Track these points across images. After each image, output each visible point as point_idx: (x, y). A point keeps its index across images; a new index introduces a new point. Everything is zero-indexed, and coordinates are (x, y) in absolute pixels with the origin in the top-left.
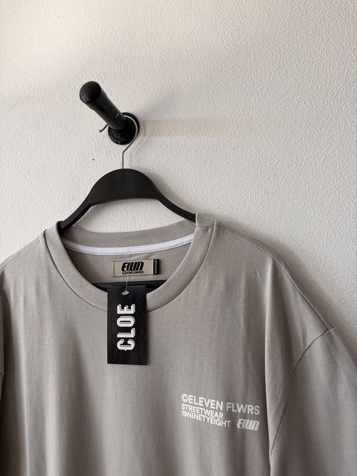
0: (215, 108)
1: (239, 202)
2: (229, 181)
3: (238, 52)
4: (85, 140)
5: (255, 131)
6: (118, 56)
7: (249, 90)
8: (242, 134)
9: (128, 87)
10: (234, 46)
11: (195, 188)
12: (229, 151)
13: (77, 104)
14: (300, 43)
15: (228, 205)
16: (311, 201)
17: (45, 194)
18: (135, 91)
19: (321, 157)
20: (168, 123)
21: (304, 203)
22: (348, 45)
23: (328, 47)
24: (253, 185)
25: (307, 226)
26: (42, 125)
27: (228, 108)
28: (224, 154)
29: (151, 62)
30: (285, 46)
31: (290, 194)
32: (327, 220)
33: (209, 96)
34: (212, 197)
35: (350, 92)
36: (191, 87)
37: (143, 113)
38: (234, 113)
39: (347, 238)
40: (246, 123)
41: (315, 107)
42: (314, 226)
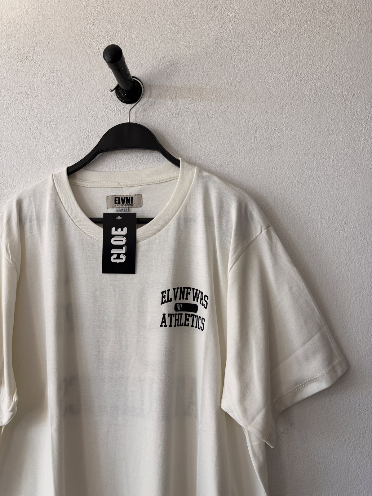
0: (209, 79)
1: (226, 158)
2: (219, 140)
3: (229, 33)
4: (94, 97)
6: (124, 25)
7: (237, 67)
8: (230, 103)
9: (134, 53)
10: (225, 28)
11: (191, 145)
12: (219, 115)
13: (86, 64)
14: (278, 32)
15: (218, 160)
16: (281, 159)
17: (56, 142)
18: (140, 57)
19: (290, 126)
20: (169, 88)
21: (276, 160)
22: (314, 38)
23: (299, 38)
24: (238, 144)
25: (278, 178)
26: (52, 80)
27: (220, 80)
28: (215, 117)
29: (154, 33)
30: (267, 34)
31: (266, 153)
32: (293, 174)
33: (204, 68)
34: (205, 152)
35: (314, 76)
36: (189, 59)
37: (147, 78)
38: (224, 84)
39: (306, 188)
40: (233, 93)
41: (287, 85)
42: (282, 178)
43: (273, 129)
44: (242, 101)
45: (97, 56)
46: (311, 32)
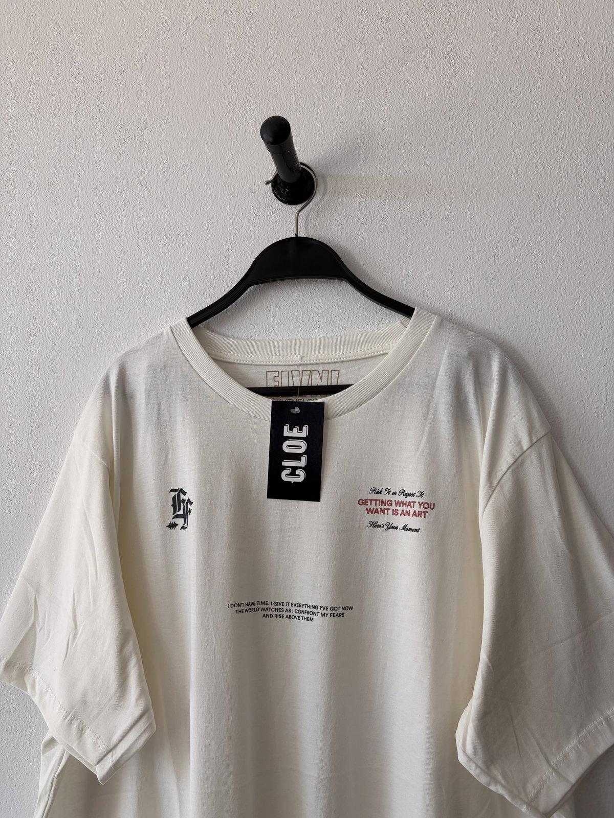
0: (420, 165)
1: (448, 288)
2: (436, 261)
3: (453, 93)
4: (238, 195)
6: (286, 83)
7: (466, 145)
8: (454, 202)
10: (447, 85)
11: (391, 268)
12: (438, 222)
13: (226, 145)
14: (533, 90)
15: (435, 292)
16: (539, 290)
17: (177, 266)
18: (311, 133)
19: (553, 237)
20: (356, 180)
21: (530, 293)
22: (592, 98)
23: (568, 98)
24: (468, 267)
25: (533, 321)
26: (174, 170)
27: (438, 167)
28: (431, 225)
29: (333, 96)
30: (514, 92)
31: (514, 281)
32: (558, 315)
33: (413, 148)
34: (413, 280)
35: (592, 158)
36: (389, 134)
37: (321, 164)
38: (445, 173)
39: (581, 337)
40: (460, 187)
41: (549, 172)
42: (541, 321)
43: (525, 242)
44: (473, 199)
45: (243, 133)
46: (586, 89)
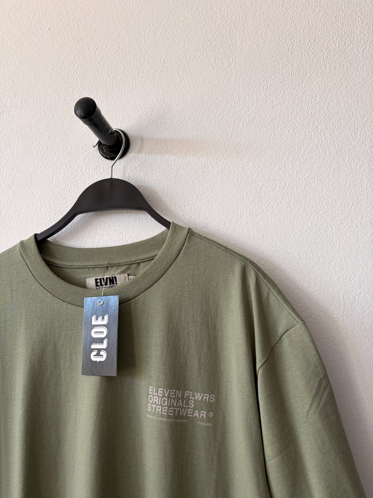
0: (204, 130)
1: (225, 222)
2: (216, 201)
3: (228, 79)
4: (74, 153)
5: (242, 155)
6: (110, 73)
7: (238, 116)
8: (229, 158)
9: (120, 104)
10: (224, 73)
11: (183, 207)
12: (217, 172)
14: (285, 76)
15: (215, 224)
16: (292, 223)
17: (30, 205)
18: (127, 108)
19: (302, 183)
20: (159, 142)
21: (286, 225)
22: (329, 80)
23: (311, 81)
24: (239, 206)
25: (288, 247)
26: (30, 135)
27: (217, 132)
28: (212, 175)
29: (143, 82)
30: (272, 78)
31: (273, 216)
32: (306, 242)
33: (200, 118)
34: (199, 216)
35: (329, 124)
36: (182, 108)
37: (134, 130)
38: (223, 136)
39: (324, 259)
40: (233, 146)
41: (298, 136)
42: (294, 247)
43: (282, 186)
44: (243, 155)
46: (324, 74)
